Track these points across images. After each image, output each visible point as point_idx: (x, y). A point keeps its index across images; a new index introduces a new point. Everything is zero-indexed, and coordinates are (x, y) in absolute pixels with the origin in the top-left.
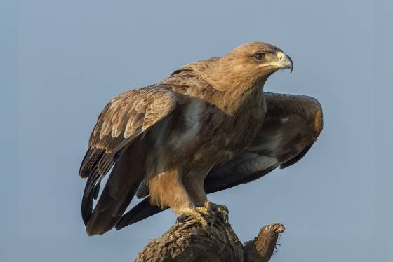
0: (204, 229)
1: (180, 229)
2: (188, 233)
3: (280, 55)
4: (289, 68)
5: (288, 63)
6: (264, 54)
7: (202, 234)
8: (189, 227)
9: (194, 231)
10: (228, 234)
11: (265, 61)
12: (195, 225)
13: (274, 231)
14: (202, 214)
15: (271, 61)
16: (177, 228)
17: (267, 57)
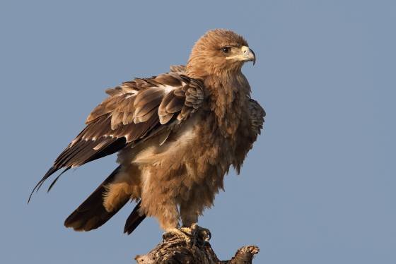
0: (187, 247)
1: (165, 247)
2: (173, 251)
3: (244, 48)
4: (251, 60)
5: (251, 56)
6: (230, 48)
7: (185, 253)
8: (174, 245)
9: (177, 249)
10: (208, 253)
11: (231, 54)
12: (179, 244)
13: (250, 252)
14: (186, 234)
15: (236, 54)
16: (163, 246)
17: (233, 51)
